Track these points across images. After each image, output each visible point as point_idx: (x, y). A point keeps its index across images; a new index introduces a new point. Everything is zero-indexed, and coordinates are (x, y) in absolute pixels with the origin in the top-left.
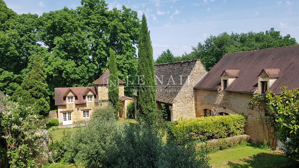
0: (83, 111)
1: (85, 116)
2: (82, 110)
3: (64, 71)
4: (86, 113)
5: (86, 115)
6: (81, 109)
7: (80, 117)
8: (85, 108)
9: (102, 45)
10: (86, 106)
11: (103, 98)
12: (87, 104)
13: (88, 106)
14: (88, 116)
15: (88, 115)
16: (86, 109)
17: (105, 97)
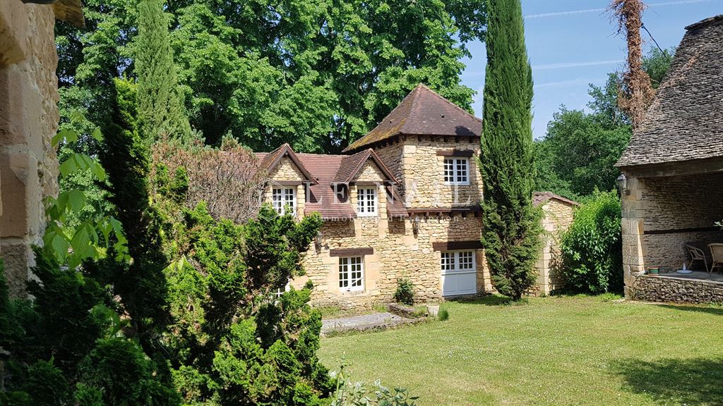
0: (337, 259)
1: (346, 283)
2: (333, 253)
3: (237, 91)
4: (349, 266)
5: (350, 279)
6: (332, 248)
7: (324, 284)
8: (347, 243)
9: (355, 27)
10: (353, 234)
11: (426, 199)
12: (358, 225)
13: (359, 236)
14: (359, 283)
15: (357, 279)
16: (350, 247)
17: (430, 195)
